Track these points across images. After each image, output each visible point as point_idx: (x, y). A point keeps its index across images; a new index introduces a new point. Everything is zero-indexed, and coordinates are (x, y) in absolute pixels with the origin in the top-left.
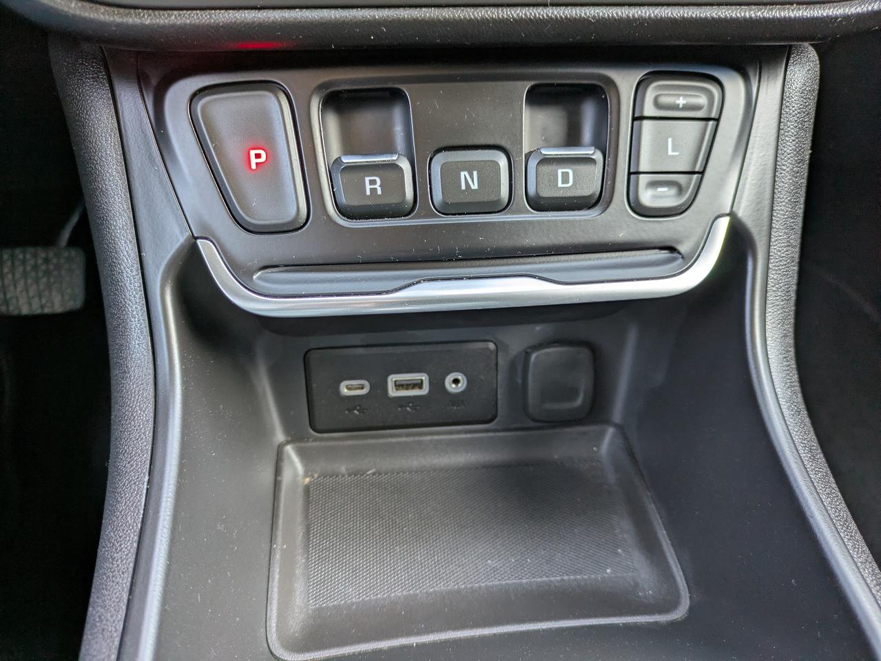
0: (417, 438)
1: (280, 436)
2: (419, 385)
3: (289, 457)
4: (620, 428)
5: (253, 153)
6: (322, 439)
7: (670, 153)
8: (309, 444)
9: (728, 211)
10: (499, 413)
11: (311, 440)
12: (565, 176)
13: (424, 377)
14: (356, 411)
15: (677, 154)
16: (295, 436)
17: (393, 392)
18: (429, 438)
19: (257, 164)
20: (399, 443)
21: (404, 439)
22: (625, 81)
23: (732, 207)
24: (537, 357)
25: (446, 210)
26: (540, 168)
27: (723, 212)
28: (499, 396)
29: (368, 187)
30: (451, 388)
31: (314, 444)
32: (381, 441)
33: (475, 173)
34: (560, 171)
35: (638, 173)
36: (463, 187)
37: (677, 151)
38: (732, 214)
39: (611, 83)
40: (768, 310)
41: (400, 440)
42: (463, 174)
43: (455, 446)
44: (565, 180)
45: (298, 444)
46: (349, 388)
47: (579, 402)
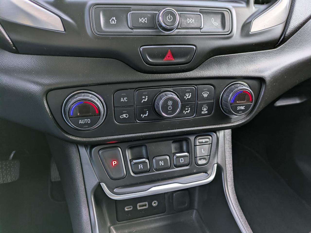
0: (146, 220)
1: (109, 224)
2: (145, 205)
3: (112, 230)
4: (197, 210)
5: (113, 162)
6: (120, 224)
7: (203, 152)
8: (117, 225)
9: (216, 162)
10: (166, 210)
11: (117, 224)
12: (182, 160)
13: (147, 203)
14: (129, 215)
15: (204, 152)
16: (113, 224)
17: (139, 208)
18: (149, 219)
19: (114, 164)
20: (141, 222)
21: (142, 221)
22: (192, 138)
23: (217, 161)
24: (175, 195)
25: (157, 170)
26: (176, 159)
27: (215, 163)
28: (166, 206)
29: (140, 167)
30: (154, 205)
31: (118, 225)
32: (136, 222)
33: (163, 161)
34: (181, 159)
35: (197, 157)
36: (160, 165)
37: (204, 151)
38: (217, 163)
39: (189, 139)
40: (228, 183)
41: (141, 221)
42: (160, 162)
43: (156, 221)
44: (182, 161)
45: (114, 226)
46: (127, 208)
47: (186, 205)
